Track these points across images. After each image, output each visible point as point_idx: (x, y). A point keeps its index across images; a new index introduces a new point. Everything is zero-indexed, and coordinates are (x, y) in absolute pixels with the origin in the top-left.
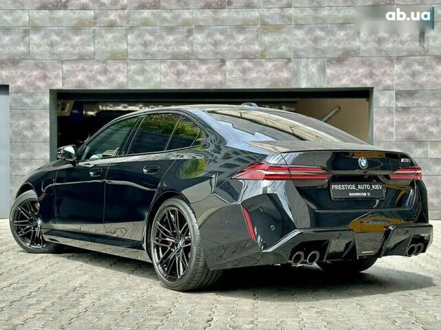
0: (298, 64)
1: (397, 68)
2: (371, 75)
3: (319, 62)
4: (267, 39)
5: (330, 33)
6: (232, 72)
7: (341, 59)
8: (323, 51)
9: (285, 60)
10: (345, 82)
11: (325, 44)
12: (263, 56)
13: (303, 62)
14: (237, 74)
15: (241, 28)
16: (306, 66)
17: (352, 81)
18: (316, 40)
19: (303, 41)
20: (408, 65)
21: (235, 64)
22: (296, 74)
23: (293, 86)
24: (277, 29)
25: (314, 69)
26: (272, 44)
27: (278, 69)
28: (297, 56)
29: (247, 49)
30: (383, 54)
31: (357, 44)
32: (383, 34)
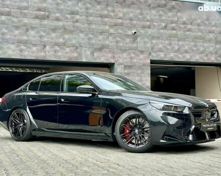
0: (81, 50)
1: (125, 55)
2: (114, 57)
3: (91, 50)
4: (66, 36)
5: (96, 36)
6: (49, 52)
7: (101, 49)
8: (93, 45)
9: (75, 48)
10: (102, 60)
11: (94, 41)
12: (64, 44)
13: (84, 49)
14: (52, 53)
15: (54, 30)
16: (85, 51)
17: (106, 59)
18: (89, 39)
19: (83, 39)
20: (129, 54)
21: (51, 48)
22: (80, 54)
23: (79, 60)
24: (71, 32)
25: (88, 53)
26: (70, 39)
27: (72, 52)
28: (81, 46)
29: (57, 41)
30: (119, 48)
31: (107, 42)
32: (118, 39)
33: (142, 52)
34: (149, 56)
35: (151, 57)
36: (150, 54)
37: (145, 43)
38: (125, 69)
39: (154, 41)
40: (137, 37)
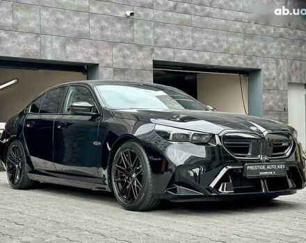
0: (45, 39)
1: (115, 51)
2: (97, 54)
3: (61, 39)
4: (19, 15)
5: (68, 17)
7: (78, 38)
8: (63, 31)
9: (35, 35)
10: (79, 58)
11: (65, 26)
13: (49, 38)
16: (51, 42)
17: (85, 57)
18: (58, 21)
19: (48, 21)
20: (121, 50)
22: (42, 47)
24: (28, 7)
25: (57, 45)
26: (24, 20)
27: (29, 42)
28: (44, 33)
29: (3, 21)
30: (105, 39)
31: (87, 28)
32: (104, 23)
33: (141, 47)
34: (151, 54)
35: (153, 55)
36: (152, 50)
37: (145, 32)
38: (114, 75)
39: (158, 30)
40: (132, 23)
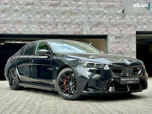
0: (83, 26)
1: (116, 28)
2: (107, 31)
3: (90, 26)
4: (72, 17)
5: (93, 16)
6: (60, 29)
7: (97, 25)
8: (91, 22)
9: (79, 25)
10: (99, 33)
11: (92, 20)
12: (71, 23)
13: (85, 26)
14: (62, 29)
15: (63, 13)
16: (86, 27)
17: (101, 32)
18: (89, 18)
19: (84, 19)
20: (119, 28)
21: (61, 26)
22: (82, 30)
23: (81, 34)
24: (76, 14)
25: (88, 28)
26: (74, 19)
27: (76, 28)
28: (83, 24)
29: (65, 21)
30: (111, 24)
31: (102, 20)
32: (111, 17)
34: (135, 28)
35: (136, 29)
36: (136, 27)
37: (132, 19)
38: (115, 39)
39: (139, 17)
40: (125, 15)
